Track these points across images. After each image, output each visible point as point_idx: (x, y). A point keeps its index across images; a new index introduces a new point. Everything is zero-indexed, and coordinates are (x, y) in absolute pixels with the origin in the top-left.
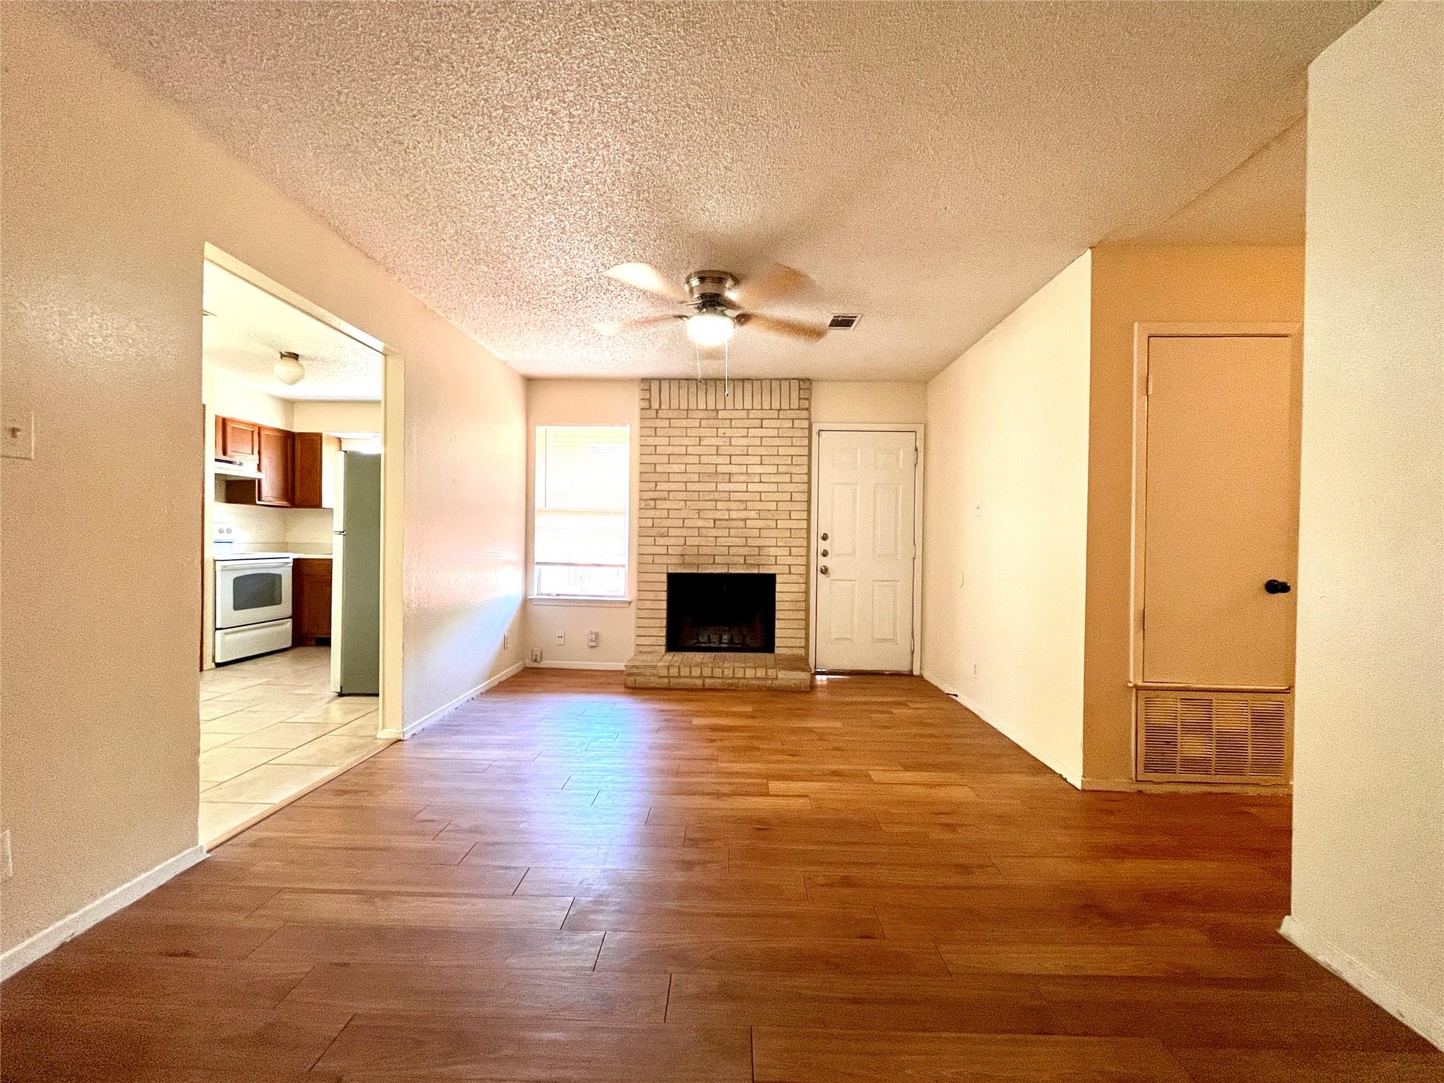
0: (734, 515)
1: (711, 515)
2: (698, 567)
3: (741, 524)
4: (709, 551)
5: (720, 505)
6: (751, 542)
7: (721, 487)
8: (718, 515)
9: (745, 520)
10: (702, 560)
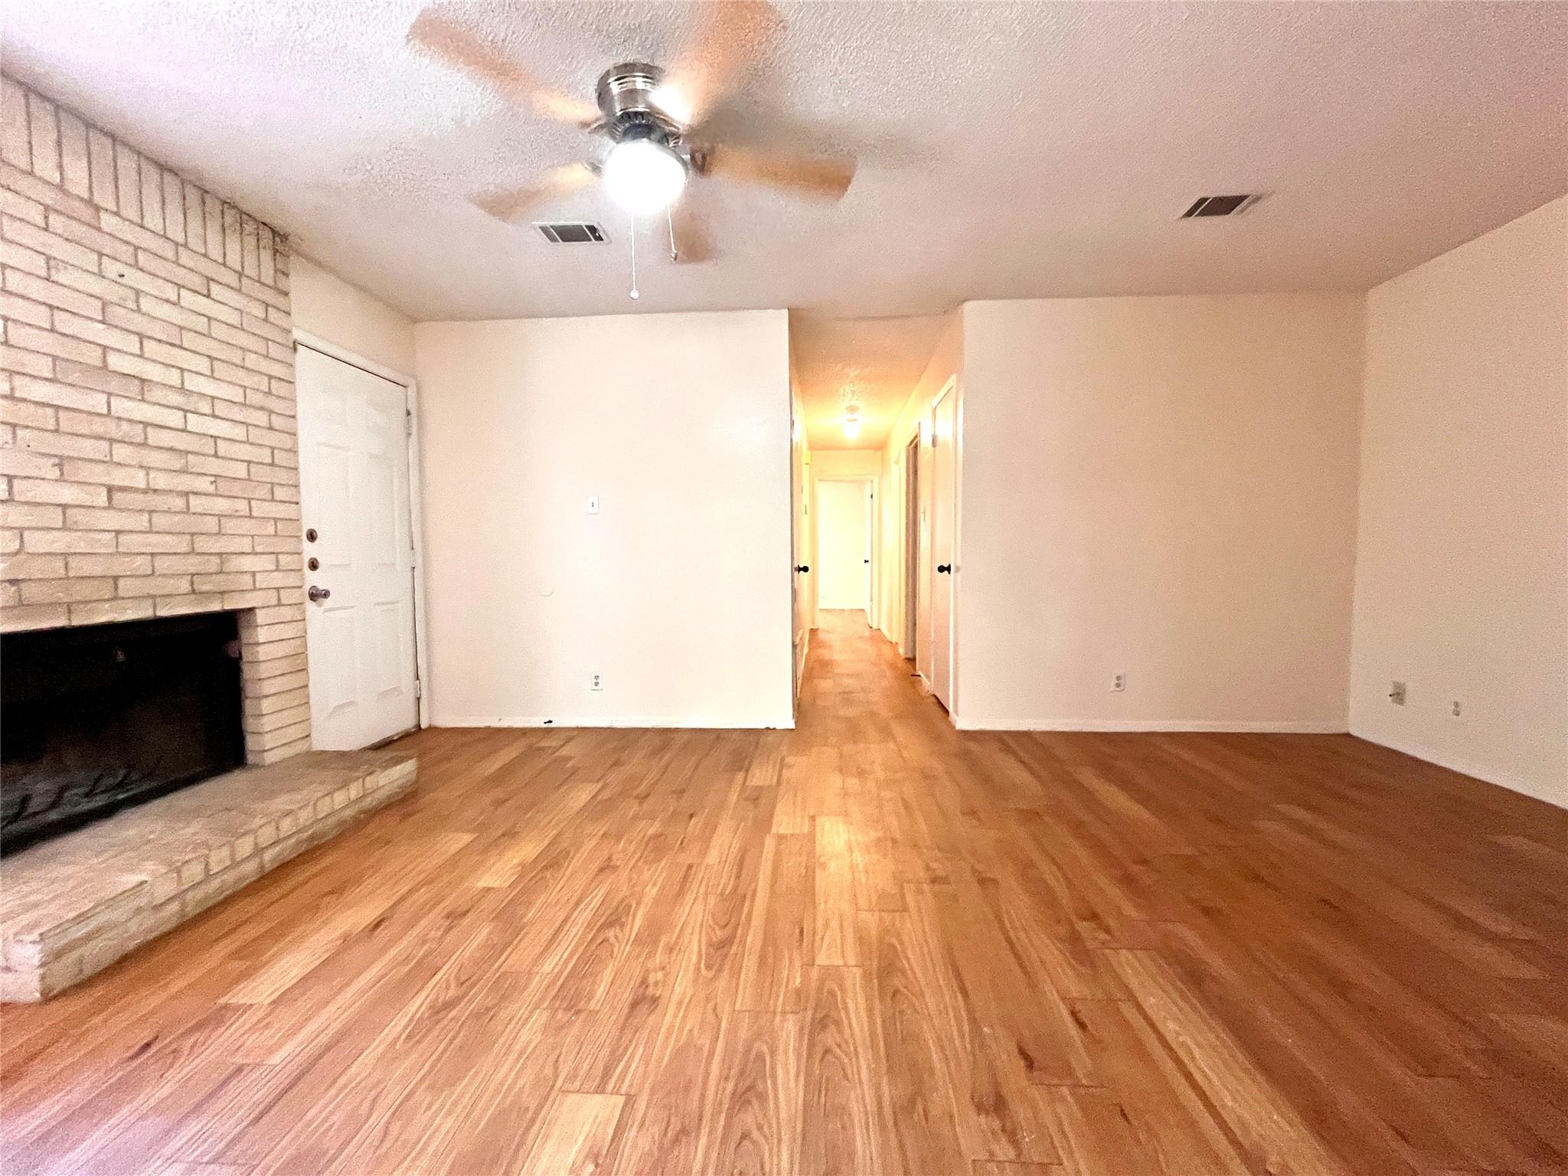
0: (160, 481)
1: (99, 474)
2: (70, 612)
3: (179, 503)
4: (96, 567)
5: (121, 452)
6: (202, 544)
7: (120, 406)
8: (119, 478)
9: (186, 494)
10: (84, 591)
